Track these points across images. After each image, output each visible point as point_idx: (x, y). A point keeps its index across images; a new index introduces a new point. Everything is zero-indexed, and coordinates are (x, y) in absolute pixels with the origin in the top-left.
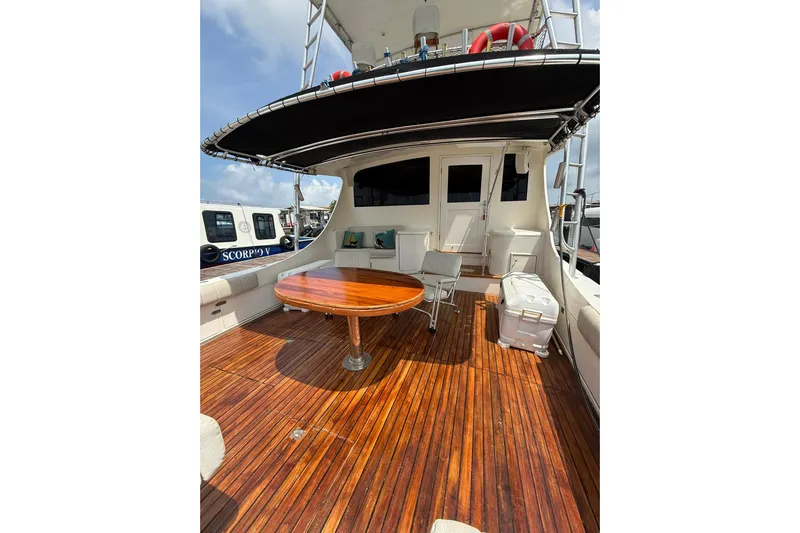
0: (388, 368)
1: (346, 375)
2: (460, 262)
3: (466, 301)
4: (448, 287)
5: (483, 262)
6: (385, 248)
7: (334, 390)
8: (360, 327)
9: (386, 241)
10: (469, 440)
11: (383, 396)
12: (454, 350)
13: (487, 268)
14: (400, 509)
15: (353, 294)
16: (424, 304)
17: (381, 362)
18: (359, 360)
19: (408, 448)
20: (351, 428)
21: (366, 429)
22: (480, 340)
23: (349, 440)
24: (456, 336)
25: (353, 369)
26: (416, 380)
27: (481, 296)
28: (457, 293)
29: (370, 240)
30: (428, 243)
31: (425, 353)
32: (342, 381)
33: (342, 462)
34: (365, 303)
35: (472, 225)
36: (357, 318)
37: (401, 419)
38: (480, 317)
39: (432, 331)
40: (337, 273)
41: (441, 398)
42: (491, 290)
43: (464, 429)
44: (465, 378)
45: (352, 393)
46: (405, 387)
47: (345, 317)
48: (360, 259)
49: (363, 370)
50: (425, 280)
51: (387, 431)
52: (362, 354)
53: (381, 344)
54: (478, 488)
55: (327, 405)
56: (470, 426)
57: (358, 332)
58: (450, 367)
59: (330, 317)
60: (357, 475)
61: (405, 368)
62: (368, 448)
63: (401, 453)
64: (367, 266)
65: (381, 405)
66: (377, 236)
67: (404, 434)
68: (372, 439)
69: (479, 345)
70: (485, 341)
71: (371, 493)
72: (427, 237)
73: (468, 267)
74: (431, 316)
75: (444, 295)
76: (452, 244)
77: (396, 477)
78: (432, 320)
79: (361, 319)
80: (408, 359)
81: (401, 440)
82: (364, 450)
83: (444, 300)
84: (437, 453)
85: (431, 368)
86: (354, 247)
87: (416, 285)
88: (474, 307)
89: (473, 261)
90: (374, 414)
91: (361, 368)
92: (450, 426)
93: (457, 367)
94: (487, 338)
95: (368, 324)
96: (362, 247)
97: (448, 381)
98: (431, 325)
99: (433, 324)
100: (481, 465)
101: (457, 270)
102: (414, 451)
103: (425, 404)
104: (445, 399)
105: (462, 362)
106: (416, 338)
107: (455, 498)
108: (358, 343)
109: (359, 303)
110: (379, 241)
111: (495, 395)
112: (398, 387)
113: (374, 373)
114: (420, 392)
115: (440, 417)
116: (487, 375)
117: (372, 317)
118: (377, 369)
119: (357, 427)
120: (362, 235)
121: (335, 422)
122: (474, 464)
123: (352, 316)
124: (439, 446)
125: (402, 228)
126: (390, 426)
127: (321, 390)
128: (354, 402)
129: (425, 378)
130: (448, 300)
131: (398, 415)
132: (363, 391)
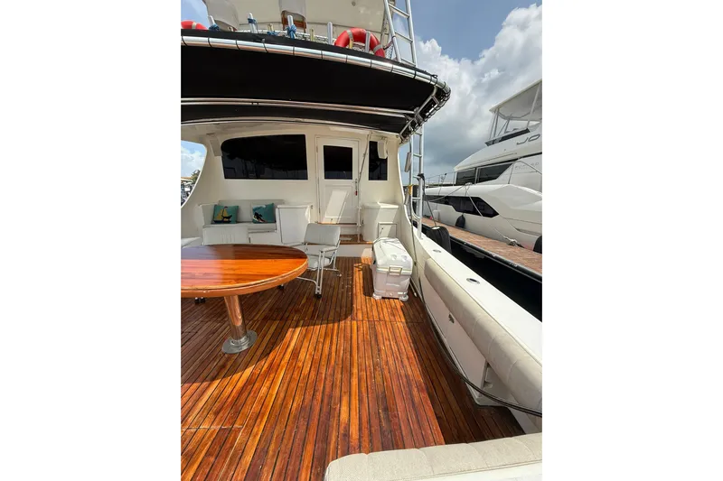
0: (278, 336)
1: (227, 360)
2: (339, 231)
3: (346, 265)
4: (329, 254)
5: (358, 231)
6: (264, 222)
7: (213, 379)
8: (241, 306)
9: (265, 215)
10: (355, 381)
11: (272, 368)
12: (338, 309)
13: (361, 236)
14: (297, 469)
15: (232, 272)
16: (309, 273)
17: (269, 336)
18: (243, 340)
19: (301, 408)
20: (237, 413)
21: (256, 407)
22: (360, 298)
23: (236, 426)
24: (340, 296)
25: (237, 351)
26: (306, 344)
27: (358, 260)
28: (338, 259)
29: (247, 214)
30: (309, 216)
31: (313, 316)
32: (224, 366)
33: (228, 452)
34: (245, 280)
35: (346, 200)
36: (236, 298)
37: (293, 385)
38: (358, 278)
39: (318, 296)
40: (208, 251)
41: (330, 354)
42: (365, 253)
43: (351, 374)
44: (349, 331)
45: (236, 376)
46: (295, 354)
47: (222, 299)
48: (235, 234)
49: (248, 349)
50: (309, 250)
51: (280, 401)
52: (245, 333)
53: (266, 319)
54: (365, 419)
55: (201, 404)
56: (355, 371)
57: (238, 311)
58: (336, 325)
60: (248, 458)
61: (294, 336)
62: (259, 426)
63: (295, 416)
64: (245, 241)
65: (271, 379)
66: (254, 210)
67: (297, 398)
68: (264, 414)
69: (359, 300)
70: (363, 296)
71: (266, 469)
72: (308, 209)
73: (345, 236)
74: (316, 283)
75: (327, 262)
76: (332, 215)
77: (290, 444)
78: (317, 287)
79: (241, 298)
80: (297, 326)
81: (295, 405)
82: (255, 430)
83: (328, 267)
84: (329, 404)
85: (319, 329)
86: (229, 222)
87: (300, 255)
88: (353, 270)
89: (348, 231)
90: (264, 389)
91: (245, 348)
92: (340, 376)
93: (342, 323)
94: (365, 294)
95: (250, 302)
96: (237, 222)
97: (335, 337)
98: (317, 291)
99: (319, 290)
100: (365, 400)
101: (337, 239)
102: (308, 408)
103: (316, 364)
104: (333, 354)
105: (345, 318)
106: (303, 306)
107: (347, 435)
108: (239, 323)
109: (238, 280)
110: (257, 216)
111: (373, 339)
112: (288, 356)
113: (260, 351)
114: (310, 354)
115: (330, 371)
116: (366, 324)
117: (255, 294)
118: (264, 344)
119: (245, 410)
120: (237, 210)
121: (217, 413)
122: (360, 401)
123: (230, 296)
124: (330, 397)
125: (282, 202)
126: (282, 395)
127: (195, 385)
128: (240, 384)
129: (314, 340)
130: (331, 266)
131: (290, 382)
132: (248, 371)
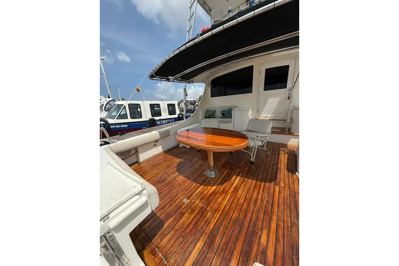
0: (227, 178)
1: (207, 179)
2: (271, 125)
3: (274, 148)
4: (262, 139)
5: (287, 125)
6: (226, 118)
7: (201, 184)
8: (214, 157)
9: (227, 114)
10: (273, 225)
11: (224, 192)
12: (265, 174)
13: (289, 129)
14: (233, 248)
15: (211, 140)
16: (248, 148)
17: (224, 175)
18: (213, 172)
19: (237, 219)
20: (208, 204)
21: (216, 206)
22: (283, 172)
23: (208, 209)
24: (267, 167)
25: (210, 176)
26: (242, 187)
27: (285, 146)
28: (268, 143)
29: (218, 114)
30: (250, 115)
31: (247, 173)
32: (205, 181)
33: (204, 218)
34: (217, 145)
35: (279, 104)
36: (212, 152)
37: (234, 205)
38: (284, 158)
39: (252, 163)
40: (202, 130)
41: (257, 200)
42: (292, 142)
43: (271, 219)
44: (272, 191)
45: (210, 187)
46: (236, 189)
47: (206, 151)
48: (213, 123)
49: (215, 178)
50: (249, 135)
51: (226, 209)
52: (214, 170)
53: (223, 166)
54: (280, 252)
55: (198, 191)
56: (275, 218)
57: (212, 159)
58: (263, 184)
59: (199, 151)
60: (212, 226)
61: (236, 180)
62: (217, 215)
63: (234, 221)
64: (217, 127)
65: (223, 196)
66: (222, 112)
67: (235, 213)
68: (219, 211)
69: (282, 174)
70: (286, 172)
71: (218, 236)
72: (251, 110)
73: (277, 128)
74: (252, 155)
75: (260, 143)
76: (266, 114)
77: (230, 233)
78: (252, 157)
79: (214, 153)
80: (238, 175)
81: (234, 215)
82: (215, 216)
83: (260, 146)
84: (254, 227)
85: (251, 182)
86: (211, 118)
87: (244, 137)
88: (279, 151)
89: (281, 125)
90: (220, 200)
91: (213, 177)
92: (262, 215)
93: (267, 184)
94: (288, 170)
95: (218, 155)
96: (214, 118)
97: (261, 191)
98: (252, 159)
99: (253, 159)
100: (281, 240)
101: (269, 130)
102: (241, 222)
103: (248, 200)
104: (259, 201)
105: (270, 182)
106: (243, 165)
107: (264, 253)
108: (212, 165)
109: (214, 145)
110: (223, 115)
111: (293, 205)
112: (232, 189)
113: (219, 181)
114: (245, 194)
115: (256, 209)
116: (287, 192)
117: (219, 152)
118: (221, 178)
119: (212, 204)
120: (214, 112)
121: (202, 199)
122: (277, 239)
123: (210, 151)
124: (255, 224)
125: (236, 107)
126: (228, 207)
127: (195, 184)
128: (210, 192)
129: (247, 187)
130: (263, 146)
131: (232, 202)
132: (214, 187)
